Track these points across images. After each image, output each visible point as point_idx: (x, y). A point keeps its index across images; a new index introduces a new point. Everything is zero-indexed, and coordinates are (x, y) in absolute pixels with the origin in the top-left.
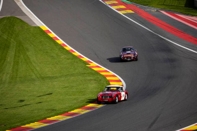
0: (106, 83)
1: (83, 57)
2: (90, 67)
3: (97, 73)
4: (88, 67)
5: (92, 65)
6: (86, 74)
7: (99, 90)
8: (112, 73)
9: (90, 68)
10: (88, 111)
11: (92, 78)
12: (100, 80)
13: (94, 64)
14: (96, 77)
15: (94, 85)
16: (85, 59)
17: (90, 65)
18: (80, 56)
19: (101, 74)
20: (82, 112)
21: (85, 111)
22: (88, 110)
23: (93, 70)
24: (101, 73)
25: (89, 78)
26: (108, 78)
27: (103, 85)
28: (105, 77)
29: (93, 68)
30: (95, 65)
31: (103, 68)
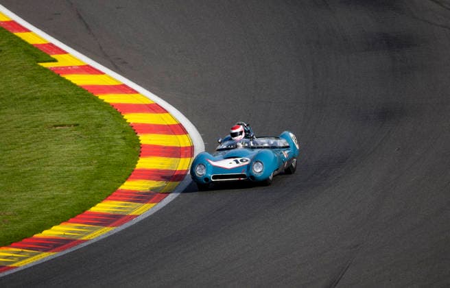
0: (124, 138)
1: (27, 30)
2: (57, 68)
3: (87, 95)
4: (46, 69)
5: (62, 61)
6: (37, 98)
7: (91, 168)
8: (146, 96)
9: (56, 75)
10: (45, 256)
11: (63, 117)
12: (99, 126)
13: (73, 57)
14: (80, 112)
15: (71, 147)
16: (36, 36)
17: (55, 61)
18: (13, 24)
19: (101, 103)
20: (21, 259)
21: (32, 255)
22: (46, 251)
23: (69, 83)
24: (101, 97)
25: (50, 117)
26: (132, 118)
27: (110, 147)
28: (116, 112)
29: (68, 77)
30: (76, 64)
31: (112, 77)
